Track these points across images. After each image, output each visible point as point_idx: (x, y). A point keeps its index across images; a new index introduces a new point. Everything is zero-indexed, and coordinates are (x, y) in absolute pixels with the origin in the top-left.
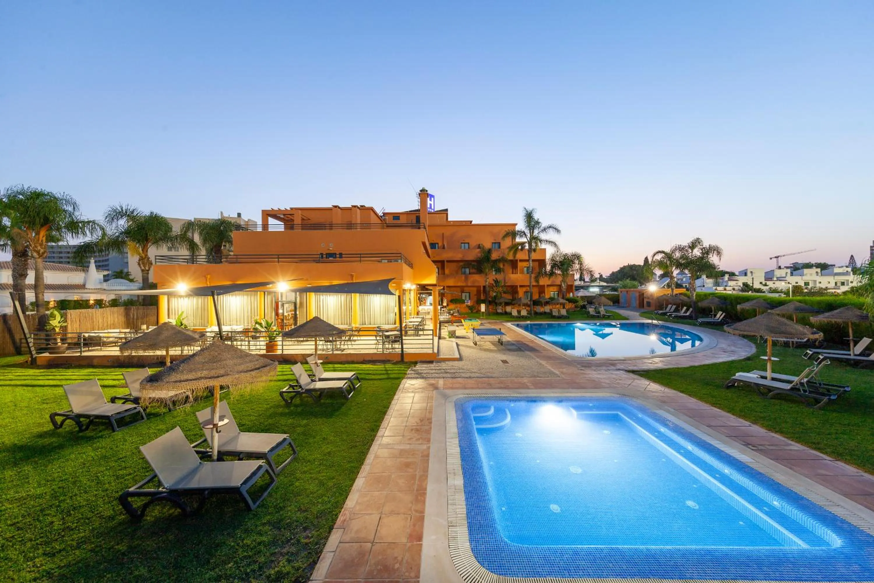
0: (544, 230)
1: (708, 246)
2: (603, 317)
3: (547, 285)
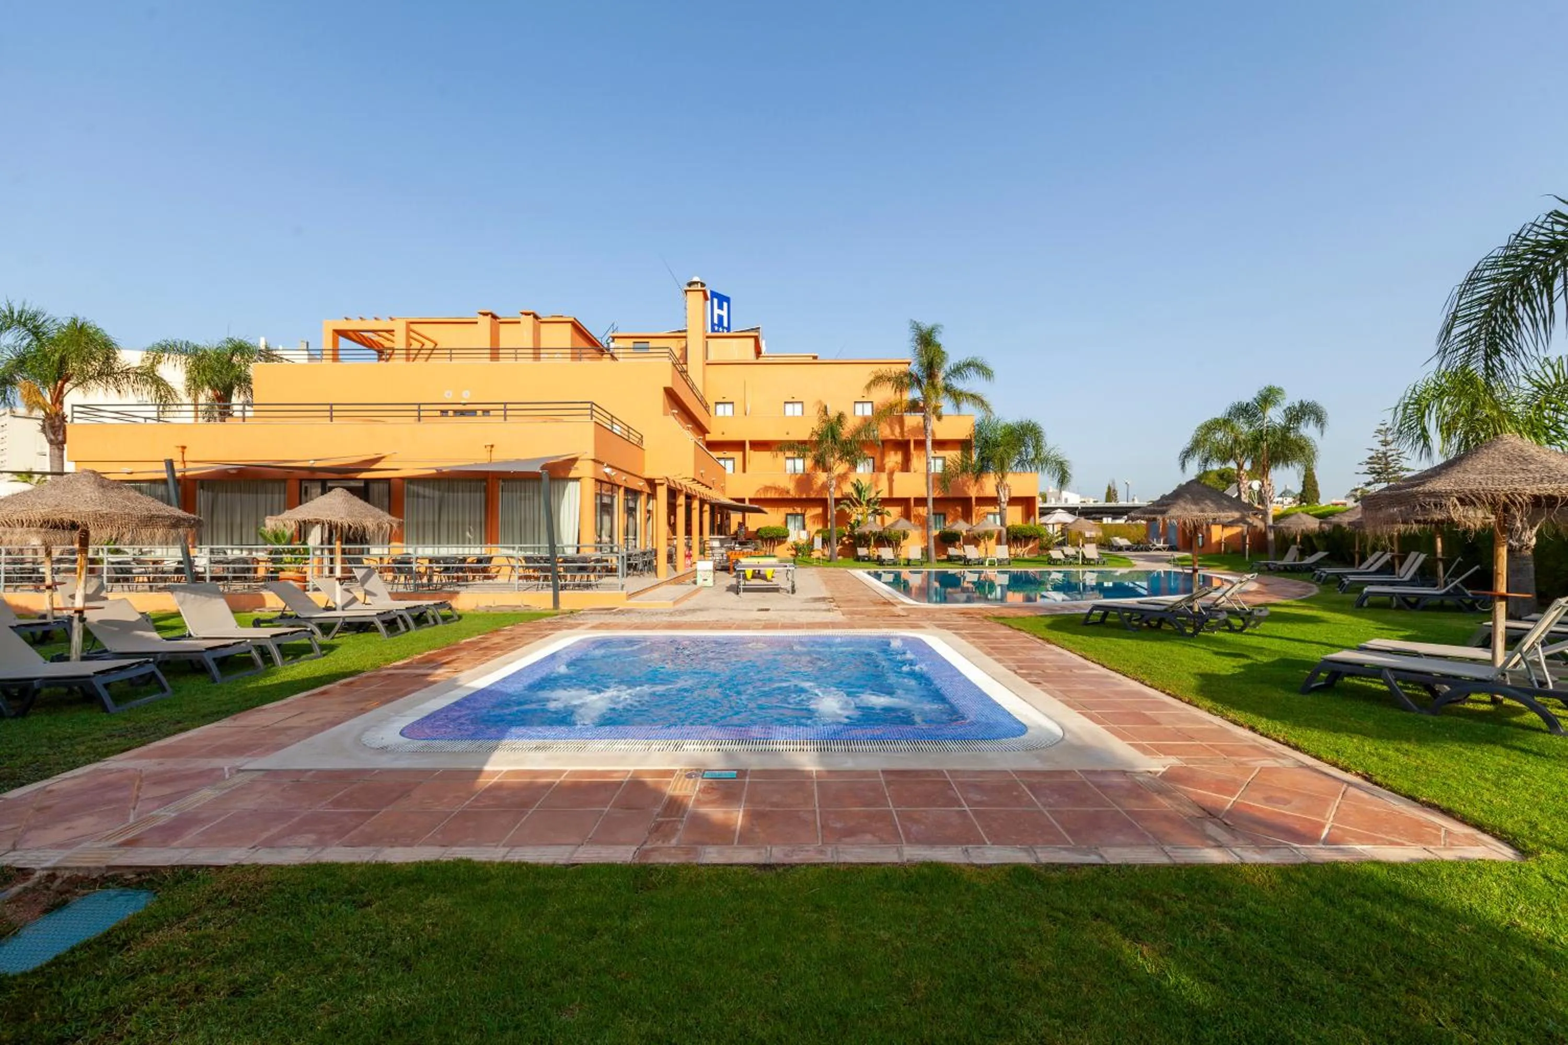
0: (958, 371)
1: (1297, 405)
2: (1083, 563)
3: (977, 498)
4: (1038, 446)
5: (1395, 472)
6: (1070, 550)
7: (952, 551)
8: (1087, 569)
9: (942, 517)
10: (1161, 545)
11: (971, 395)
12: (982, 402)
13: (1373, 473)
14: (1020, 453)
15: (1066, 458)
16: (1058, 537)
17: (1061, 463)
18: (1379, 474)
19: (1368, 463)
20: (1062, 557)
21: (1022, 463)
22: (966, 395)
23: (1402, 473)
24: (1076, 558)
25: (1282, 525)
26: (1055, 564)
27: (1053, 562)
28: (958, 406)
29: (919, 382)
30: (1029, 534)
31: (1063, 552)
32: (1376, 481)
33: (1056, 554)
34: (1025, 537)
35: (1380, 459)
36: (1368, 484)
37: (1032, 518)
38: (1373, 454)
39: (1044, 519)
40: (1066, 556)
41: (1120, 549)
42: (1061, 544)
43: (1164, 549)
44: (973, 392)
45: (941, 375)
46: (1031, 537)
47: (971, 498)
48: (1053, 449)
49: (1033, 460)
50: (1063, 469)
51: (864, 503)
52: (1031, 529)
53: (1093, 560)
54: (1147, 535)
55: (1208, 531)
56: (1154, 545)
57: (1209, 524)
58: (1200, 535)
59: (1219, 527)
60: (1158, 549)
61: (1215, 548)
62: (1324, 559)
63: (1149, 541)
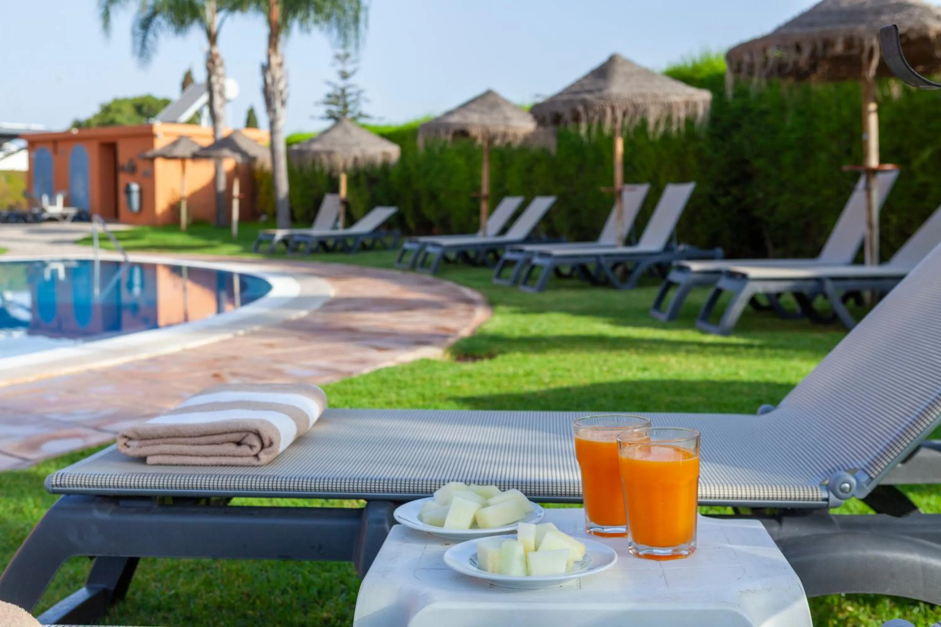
5: (355, 118)
10: (56, 210)
18: (336, 118)
19: (325, 103)
25: (317, 146)
35: (338, 97)
54: (27, 194)
55: (150, 176)
56: (43, 210)
57: (152, 160)
58: (135, 187)
59: (174, 166)
60: (52, 219)
61: (164, 213)
62: (387, 225)
63: (34, 201)
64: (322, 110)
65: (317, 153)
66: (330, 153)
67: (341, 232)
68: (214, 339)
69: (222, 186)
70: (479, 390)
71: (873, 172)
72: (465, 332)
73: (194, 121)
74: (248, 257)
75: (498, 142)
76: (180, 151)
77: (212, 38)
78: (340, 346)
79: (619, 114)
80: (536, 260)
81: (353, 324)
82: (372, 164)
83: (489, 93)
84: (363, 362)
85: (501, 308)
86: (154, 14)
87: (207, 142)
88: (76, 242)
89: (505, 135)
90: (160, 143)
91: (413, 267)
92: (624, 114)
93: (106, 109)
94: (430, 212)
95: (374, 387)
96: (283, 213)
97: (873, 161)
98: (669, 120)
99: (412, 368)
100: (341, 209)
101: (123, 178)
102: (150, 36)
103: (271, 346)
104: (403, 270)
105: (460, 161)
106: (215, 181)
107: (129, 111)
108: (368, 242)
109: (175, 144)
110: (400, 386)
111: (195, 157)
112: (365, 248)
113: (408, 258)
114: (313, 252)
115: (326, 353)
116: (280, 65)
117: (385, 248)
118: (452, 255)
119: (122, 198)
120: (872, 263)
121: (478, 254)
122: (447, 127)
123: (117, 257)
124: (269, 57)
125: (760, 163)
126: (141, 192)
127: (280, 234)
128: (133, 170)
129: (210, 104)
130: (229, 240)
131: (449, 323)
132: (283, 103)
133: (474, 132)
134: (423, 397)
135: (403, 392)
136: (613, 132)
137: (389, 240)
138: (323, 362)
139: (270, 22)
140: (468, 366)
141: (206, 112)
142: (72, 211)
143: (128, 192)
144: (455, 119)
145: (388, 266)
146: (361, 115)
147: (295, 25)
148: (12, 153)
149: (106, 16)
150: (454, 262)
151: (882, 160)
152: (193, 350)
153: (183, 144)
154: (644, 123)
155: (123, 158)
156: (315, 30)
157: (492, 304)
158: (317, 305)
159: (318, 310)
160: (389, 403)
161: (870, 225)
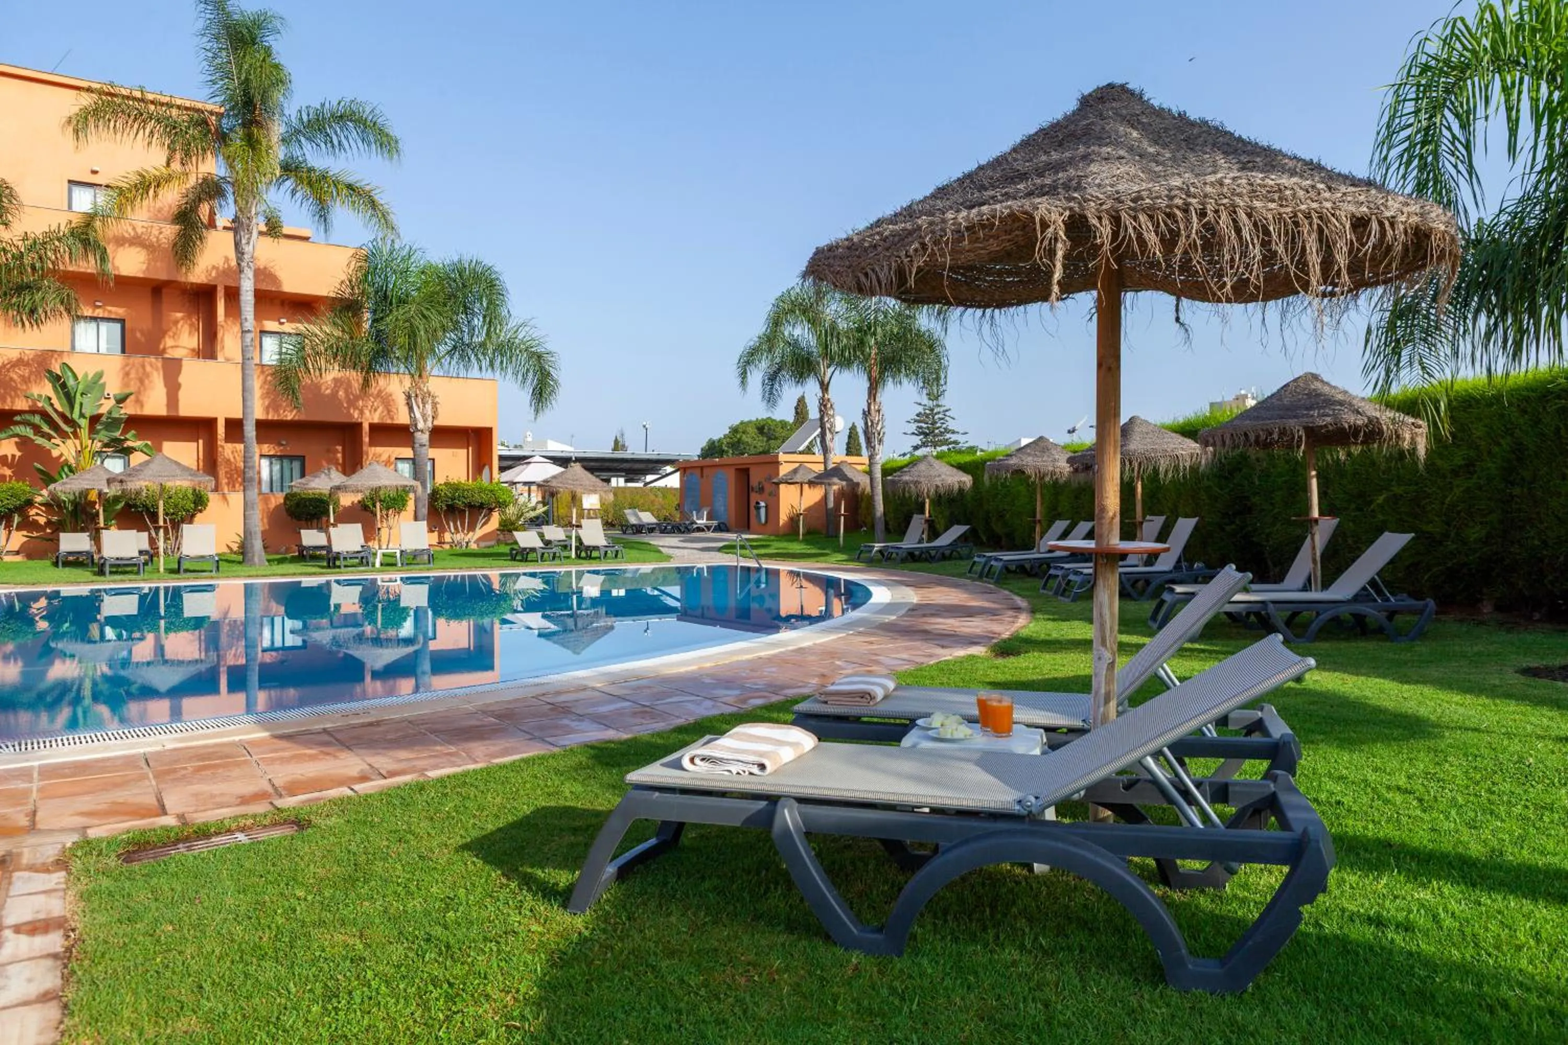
0: (316, 126)
2: (578, 557)
3: (373, 427)
4: (492, 318)
5: (942, 434)
6: (554, 533)
7: (311, 537)
8: (586, 566)
9: (296, 465)
10: (702, 522)
11: (350, 187)
12: (373, 204)
13: (921, 434)
14: (456, 326)
15: (550, 347)
16: (534, 509)
17: (539, 357)
18: (926, 435)
19: (916, 421)
20: (538, 544)
21: (461, 350)
22: (336, 183)
23: (948, 436)
24: (565, 547)
25: (906, 478)
26: (525, 560)
27: (522, 555)
28: (322, 214)
29: (223, 138)
30: (478, 499)
31: (541, 536)
32: (924, 445)
33: (527, 539)
34: (471, 506)
35: (927, 416)
36: (916, 448)
37: (486, 471)
38: (920, 409)
39: (508, 476)
40: (548, 543)
41: (639, 529)
42: (537, 522)
43: (708, 528)
44: (351, 180)
45: (278, 129)
46: (481, 506)
47: (360, 425)
48: (524, 325)
49: (483, 345)
50: (542, 369)
51: (84, 423)
52: (481, 490)
53: (596, 548)
54: (679, 507)
55: (776, 495)
56: (693, 523)
57: (777, 484)
58: (762, 504)
59: (794, 489)
60: (699, 529)
61: (784, 525)
62: (963, 538)
63: (684, 515)
64: (913, 427)
65: (907, 483)
66: (916, 483)
67: (925, 545)
68: (833, 637)
69: (831, 505)
70: (1000, 678)
71: (1316, 521)
72: (1006, 635)
73: (809, 451)
74: (851, 565)
75: (1047, 479)
76: (798, 478)
77: (824, 387)
78: (918, 644)
79: (1136, 465)
80: (1072, 577)
81: (927, 627)
82: (950, 491)
83: (1041, 438)
84: (931, 656)
85: (1038, 616)
86: (779, 370)
87: (820, 468)
88: (719, 549)
89: (1053, 473)
90: (784, 470)
91: (980, 577)
92: (1140, 464)
93: (734, 430)
94: (998, 528)
95: (934, 673)
96: (880, 527)
97: (1315, 513)
98: (1176, 468)
99: (961, 661)
100: (926, 526)
101: (754, 497)
102: (777, 386)
103: (871, 643)
104: (973, 579)
105: (1022, 488)
106: (825, 497)
107: (752, 431)
108: (947, 552)
109: (795, 471)
110: (952, 672)
111: (811, 483)
112: (944, 558)
113: (978, 568)
114: (903, 561)
115: (907, 649)
116: (879, 411)
117: (961, 558)
118: (1013, 568)
119: (753, 511)
120: (1316, 590)
121: (1032, 568)
122: (1007, 468)
123: (753, 564)
124: (869, 405)
125: (1256, 499)
126: (766, 507)
127: (878, 546)
128: (761, 490)
129: (823, 435)
130: (839, 550)
131: (996, 627)
132: (880, 441)
133: (1029, 471)
134: (963, 680)
135: (952, 677)
136: (1132, 479)
137: (964, 551)
138: (905, 656)
139: (870, 379)
140: (1000, 661)
141: (818, 440)
142: (715, 523)
143: (758, 508)
144: (1013, 461)
145: (961, 576)
146: (947, 431)
147: (890, 383)
148: (667, 475)
149: (744, 375)
150: (1015, 572)
151: (1321, 513)
152: (821, 645)
153: (801, 472)
154: (1156, 471)
155: (754, 482)
156: (905, 381)
157: (1033, 611)
158: (903, 612)
159: (903, 616)
160: (942, 684)
161: (1314, 561)
